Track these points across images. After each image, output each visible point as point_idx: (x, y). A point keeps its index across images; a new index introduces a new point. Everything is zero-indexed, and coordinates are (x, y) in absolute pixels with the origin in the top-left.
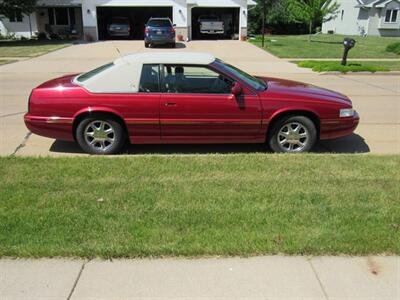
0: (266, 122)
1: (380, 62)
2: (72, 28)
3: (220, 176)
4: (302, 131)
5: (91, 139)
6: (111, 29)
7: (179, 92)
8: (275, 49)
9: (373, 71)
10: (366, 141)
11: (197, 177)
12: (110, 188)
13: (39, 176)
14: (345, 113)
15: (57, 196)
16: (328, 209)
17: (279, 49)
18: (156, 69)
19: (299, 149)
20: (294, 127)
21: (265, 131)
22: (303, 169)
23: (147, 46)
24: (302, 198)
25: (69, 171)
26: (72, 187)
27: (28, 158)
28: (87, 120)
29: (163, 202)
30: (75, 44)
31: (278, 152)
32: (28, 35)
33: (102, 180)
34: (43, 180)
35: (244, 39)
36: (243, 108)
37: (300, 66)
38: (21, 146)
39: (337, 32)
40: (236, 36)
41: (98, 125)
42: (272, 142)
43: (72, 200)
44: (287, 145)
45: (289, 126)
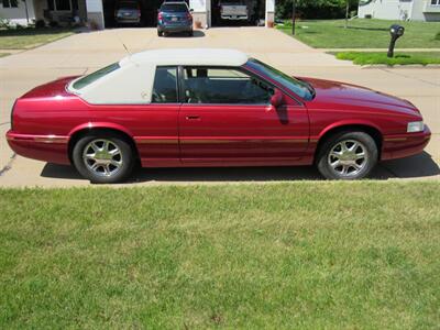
0: (315, 140)
1: (431, 53)
2: (74, 15)
3: (260, 218)
4: (359, 150)
5: (92, 162)
6: (119, 15)
7: (203, 102)
8: (307, 37)
9: (425, 64)
10: (433, 158)
11: (230, 220)
12: (115, 239)
13: (23, 219)
14: (414, 127)
15: (43, 255)
16: (414, 276)
17: (312, 38)
18: (173, 72)
19: (355, 173)
20: (350, 145)
21: (313, 150)
22: (367, 206)
23: (160, 34)
24: (376, 257)
25: (62, 211)
26: (64, 238)
27: (10, 191)
28: (86, 139)
29: (187, 264)
30: (77, 33)
31: (331, 179)
32: (24, 22)
33: (105, 227)
34: (26, 226)
35: (271, 25)
36: (285, 122)
37: (338, 58)
38: (6, 169)
39: (375, 16)
40: (262, 22)
41: (100, 145)
42: (320, 165)
43: (63, 260)
44: (340, 168)
45: (343, 144)
